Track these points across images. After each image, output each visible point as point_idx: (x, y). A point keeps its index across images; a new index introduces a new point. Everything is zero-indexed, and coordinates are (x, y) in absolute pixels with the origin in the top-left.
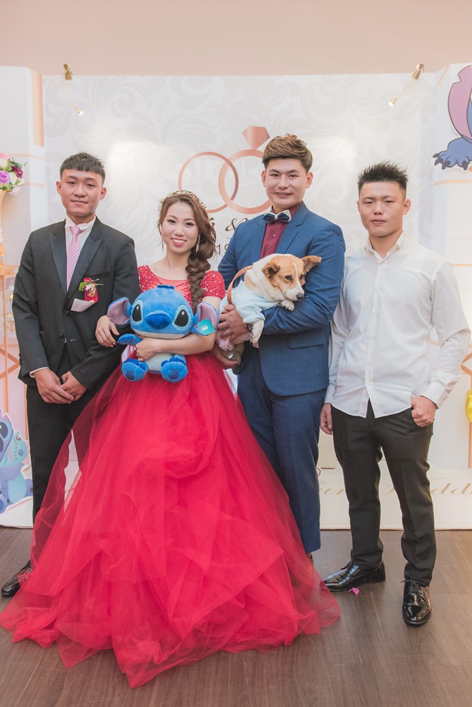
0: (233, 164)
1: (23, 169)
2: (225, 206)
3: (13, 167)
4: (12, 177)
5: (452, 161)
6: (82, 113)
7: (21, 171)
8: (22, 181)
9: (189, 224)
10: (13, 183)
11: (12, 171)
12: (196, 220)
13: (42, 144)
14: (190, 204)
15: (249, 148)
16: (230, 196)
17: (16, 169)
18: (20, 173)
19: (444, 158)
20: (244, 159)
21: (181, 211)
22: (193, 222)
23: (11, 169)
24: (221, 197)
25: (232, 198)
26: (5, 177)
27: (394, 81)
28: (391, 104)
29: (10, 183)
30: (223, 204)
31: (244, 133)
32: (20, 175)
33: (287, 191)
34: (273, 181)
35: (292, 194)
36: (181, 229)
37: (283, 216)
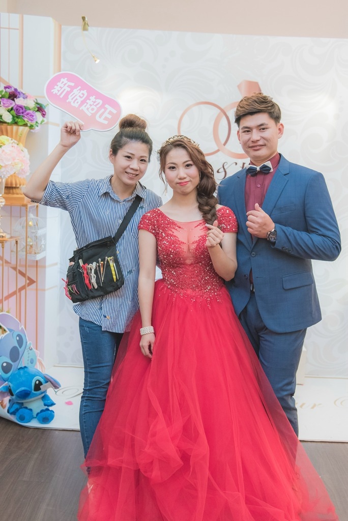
0: (227, 113)
1: (46, 110)
2: (218, 151)
3: (38, 108)
4: (38, 115)
7: (45, 112)
8: (45, 119)
9: (188, 166)
10: (39, 122)
11: (38, 111)
12: (193, 160)
14: (185, 147)
16: (223, 141)
17: (40, 109)
18: (44, 113)
22: (192, 163)
23: (37, 109)
24: (214, 143)
25: (225, 144)
26: (33, 116)
29: (37, 122)
30: (216, 148)
31: (239, 86)
32: (44, 115)
33: (261, 143)
34: (246, 137)
35: (265, 145)
36: (182, 172)
37: (265, 167)
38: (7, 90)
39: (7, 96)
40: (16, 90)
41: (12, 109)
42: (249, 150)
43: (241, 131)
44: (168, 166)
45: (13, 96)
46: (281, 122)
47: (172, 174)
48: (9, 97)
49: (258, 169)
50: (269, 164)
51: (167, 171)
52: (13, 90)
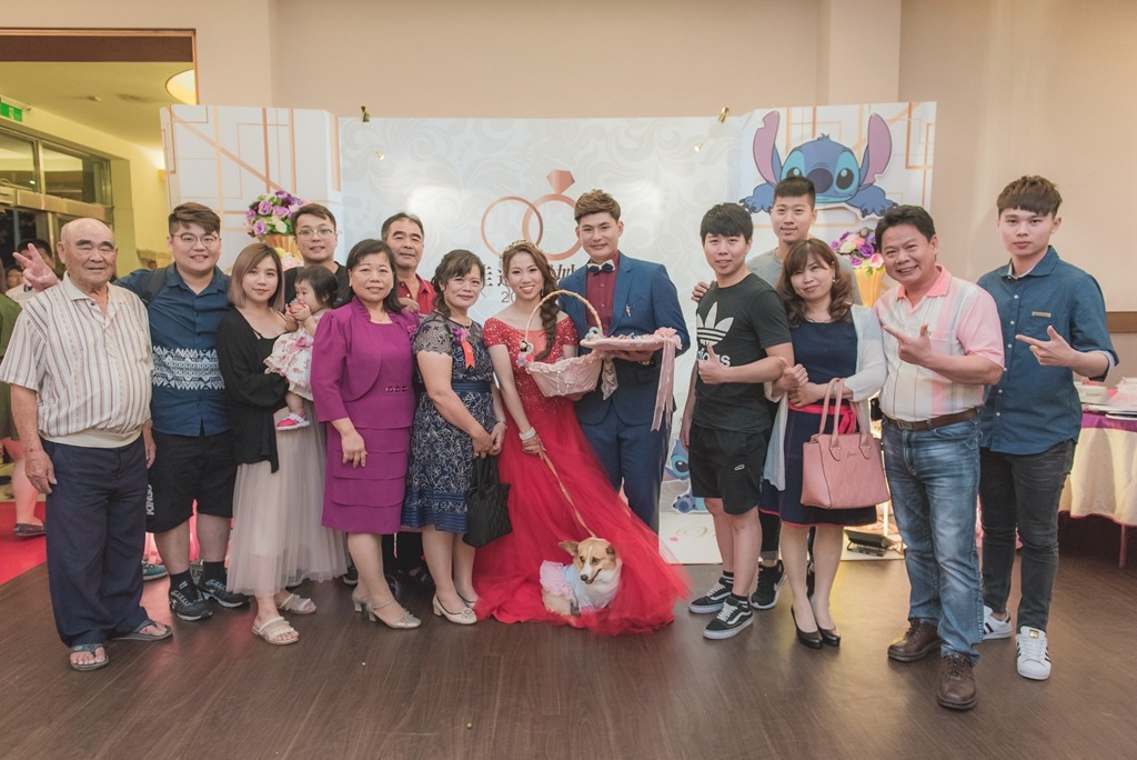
5: (758, 207)
6: (382, 157)
9: (532, 270)
12: (537, 265)
13: (340, 190)
14: (529, 252)
15: (553, 192)
19: (750, 203)
20: (548, 204)
21: (523, 260)
22: (536, 267)
27: (702, 125)
28: (697, 149)
31: (548, 178)
33: (602, 242)
34: (587, 235)
35: (607, 244)
36: (527, 277)
37: (607, 265)
38: (280, 196)
39: (280, 203)
40: (289, 195)
41: (286, 217)
42: (590, 249)
43: (581, 229)
44: (511, 270)
45: (287, 202)
46: (620, 219)
47: (516, 278)
48: (282, 205)
49: (600, 267)
50: (611, 262)
51: (512, 276)
52: (286, 195)
